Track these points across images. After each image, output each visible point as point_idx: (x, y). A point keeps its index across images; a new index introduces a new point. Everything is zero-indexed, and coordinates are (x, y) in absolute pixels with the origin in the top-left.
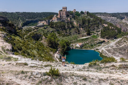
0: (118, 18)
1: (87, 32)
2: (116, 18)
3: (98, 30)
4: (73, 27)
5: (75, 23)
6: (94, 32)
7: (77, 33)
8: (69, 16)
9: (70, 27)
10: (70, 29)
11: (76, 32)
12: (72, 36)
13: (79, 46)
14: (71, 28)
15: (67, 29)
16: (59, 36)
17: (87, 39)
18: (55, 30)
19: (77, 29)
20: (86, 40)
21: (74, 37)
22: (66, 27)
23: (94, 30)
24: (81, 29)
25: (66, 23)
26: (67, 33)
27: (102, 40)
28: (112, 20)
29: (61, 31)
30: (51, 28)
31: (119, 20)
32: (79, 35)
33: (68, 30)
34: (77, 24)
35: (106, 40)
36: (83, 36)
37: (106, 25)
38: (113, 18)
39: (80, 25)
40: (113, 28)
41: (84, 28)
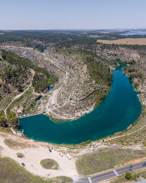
0: (34, 49)
1: (17, 88)
2: (32, 49)
3: (28, 82)
6: (25, 86)
7: (7, 92)
11: (5, 92)
12: (4, 99)
20: (21, 100)
21: (7, 100)
23: (23, 83)
27: (38, 95)
31: (37, 52)
32: (11, 94)
34: (3, 81)
35: (43, 95)
36: (15, 95)
37: (33, 72)
38: (29, 48)
39: (6, 81)
40: (41, 74)
41: (12, 83)
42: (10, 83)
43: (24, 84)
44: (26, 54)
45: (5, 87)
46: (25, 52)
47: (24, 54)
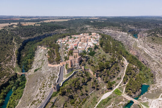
3: (119, 76)
5: (91, 72)
6: (115, 82)
9: (86, 80)
11: (93, 88)
12: (90, 99)
22: (81, 84)
23: (114, 77)
24: (99, 79)
26: (82, 97)
32: (98, 91)
34: (94, 74)
36: (103, 93)
37: (126, 63)
39: (97, 74)
40: (134, 66)
42: (101, 77)
43: (115, 79)
44: (121, 37)
45: (95, 81)
46: (120, 36)
47: (119, 38)
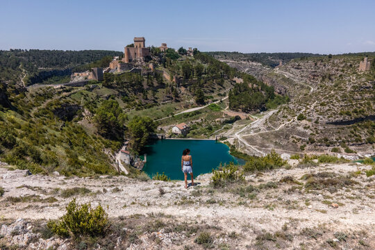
0: (264, 65)
1: (196, 97)
2: (260, 64)
3: (222, 93)
4: (162, 85)
5: (167, 77)
6: (212, 97)
7: (172, 98)
8: (151, 59)
9: (156, 84)
10: (155, 90)
11: (169, 97)
12: (160, 107)
13: (179, 132)
14: (158, 87)
15: (148, 89)
16: (127, 107)
17: (197, 112)
18: (117, 93)
19: (172, 89)
20: (194, 117)
21: (165, 111)
22: (145, 87)
23: (213, 92)
24: (183, 89)
25: (144, 75)
26: (146, 101)
27: (233, 114)
28: (252, 69)
29: (131, 95)
30: (104, 89)
31: (267, 69)
32: (178, 103)
33: (150, 92)
34: (172, 78)
35: (242, 115)
36: (187, 107)
37: (240, 81)
38: (254, 64)
39: (178, 80)
40: (255, 86)
41: (188, 88)
42: (185, 87)
43: (213, 95)
